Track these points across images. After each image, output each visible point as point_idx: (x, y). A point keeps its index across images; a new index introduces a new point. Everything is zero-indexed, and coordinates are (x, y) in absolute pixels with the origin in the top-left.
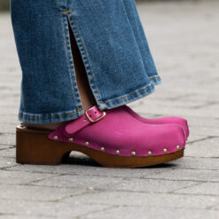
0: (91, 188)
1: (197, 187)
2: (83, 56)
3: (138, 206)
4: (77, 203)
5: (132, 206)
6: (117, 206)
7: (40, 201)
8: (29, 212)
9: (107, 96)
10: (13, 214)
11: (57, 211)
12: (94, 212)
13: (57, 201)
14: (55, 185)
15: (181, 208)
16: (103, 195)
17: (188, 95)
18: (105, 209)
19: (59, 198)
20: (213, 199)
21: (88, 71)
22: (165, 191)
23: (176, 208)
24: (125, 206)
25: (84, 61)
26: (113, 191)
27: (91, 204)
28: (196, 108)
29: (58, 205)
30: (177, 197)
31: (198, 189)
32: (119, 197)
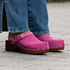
0: (30, 59)
1: (62, 59)
2: (7, 15)
3: (44, 64)
4: (25, 63)
5: (42, 64)
6: (38, 64)
7: (14, 62)
8: (11, 66)
9: (12, 29)
10: (6, 66)
11: (19, 65)
12: (31, 66)
13: (19, 62)
14: (19, 57)
15: (57, 65)
16: (33, 61)
17: (60, 31)
18: (34, 65)
19: (20, 61)
20: (67, 63)
21: (7, 20)
22: (53, 60)
23: (56, 65)
24: (40, 64)
25: (7, 17)
26: (36, 60)
27: (30, 63)
28: (63, 35)
29: (20, 64)
30: (56, 62)
31: (63, 60)
32: (38, 61)
